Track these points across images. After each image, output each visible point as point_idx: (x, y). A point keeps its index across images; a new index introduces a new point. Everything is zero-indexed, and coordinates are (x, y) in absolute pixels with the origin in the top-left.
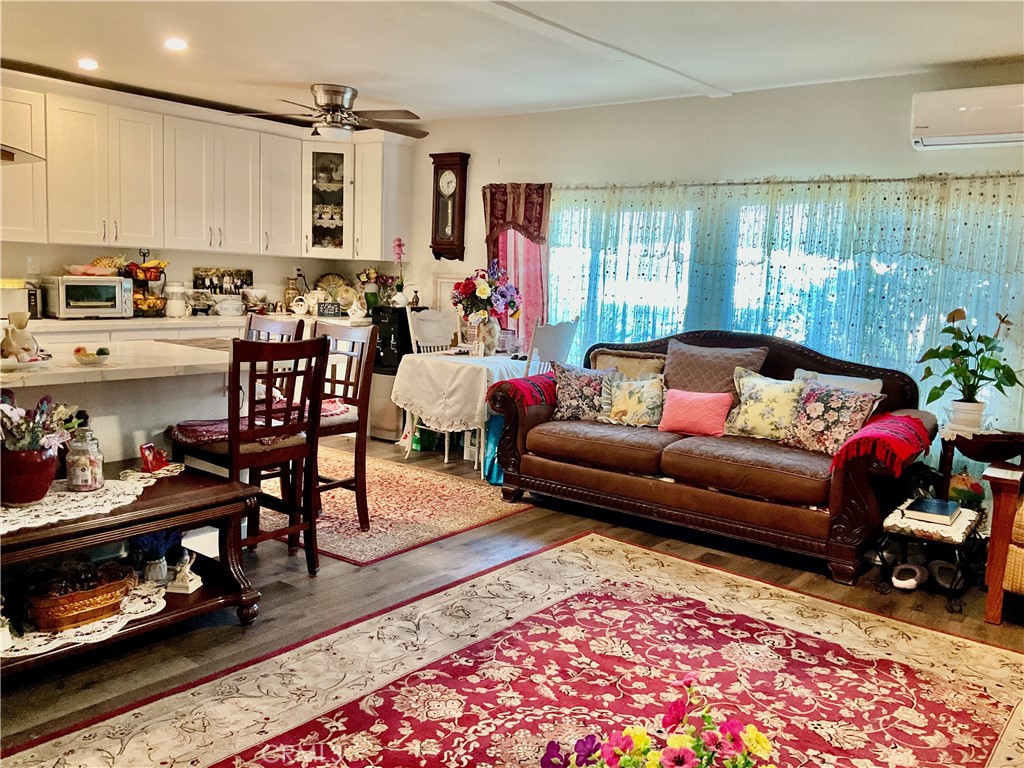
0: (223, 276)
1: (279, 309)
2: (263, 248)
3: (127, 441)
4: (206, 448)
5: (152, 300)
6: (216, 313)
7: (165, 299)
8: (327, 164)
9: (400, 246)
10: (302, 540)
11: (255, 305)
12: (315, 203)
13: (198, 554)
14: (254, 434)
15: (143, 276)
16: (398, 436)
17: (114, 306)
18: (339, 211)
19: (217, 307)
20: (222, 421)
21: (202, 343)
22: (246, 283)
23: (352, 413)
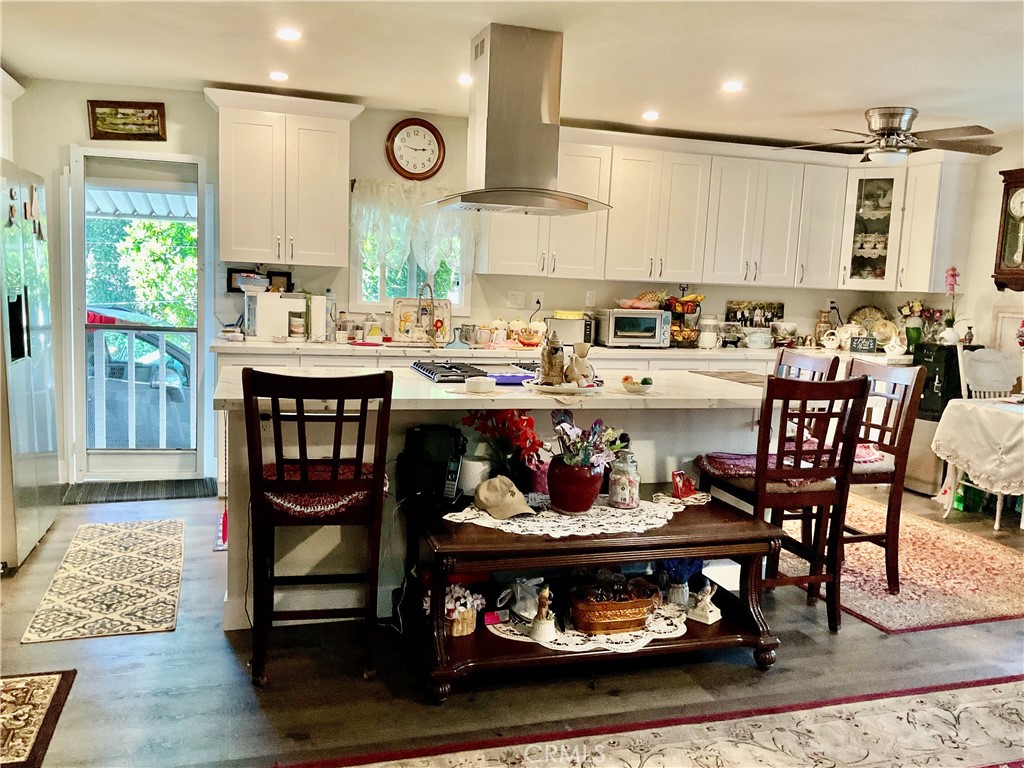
0: (755, 309)
1: (808, 342)
2: (797, 280)
3: (661, 467)
4: (732, 481)
5: (687, 332)
6: (745, 346)
7: (699, 331)
8: (874, 191)
9: (954, 276)
10: (823, 591)
11: (784, 339)
12: (857, 232)
13: (719, 586)
14: (781, 474)
15: (680, 308)
16: (935, 490)
17: (653, 337)
18: (883, 239)
19: (747, 340)
20: (748, 456)
21: (732, 376)
22: (776, 316)
23: (888, 462)
